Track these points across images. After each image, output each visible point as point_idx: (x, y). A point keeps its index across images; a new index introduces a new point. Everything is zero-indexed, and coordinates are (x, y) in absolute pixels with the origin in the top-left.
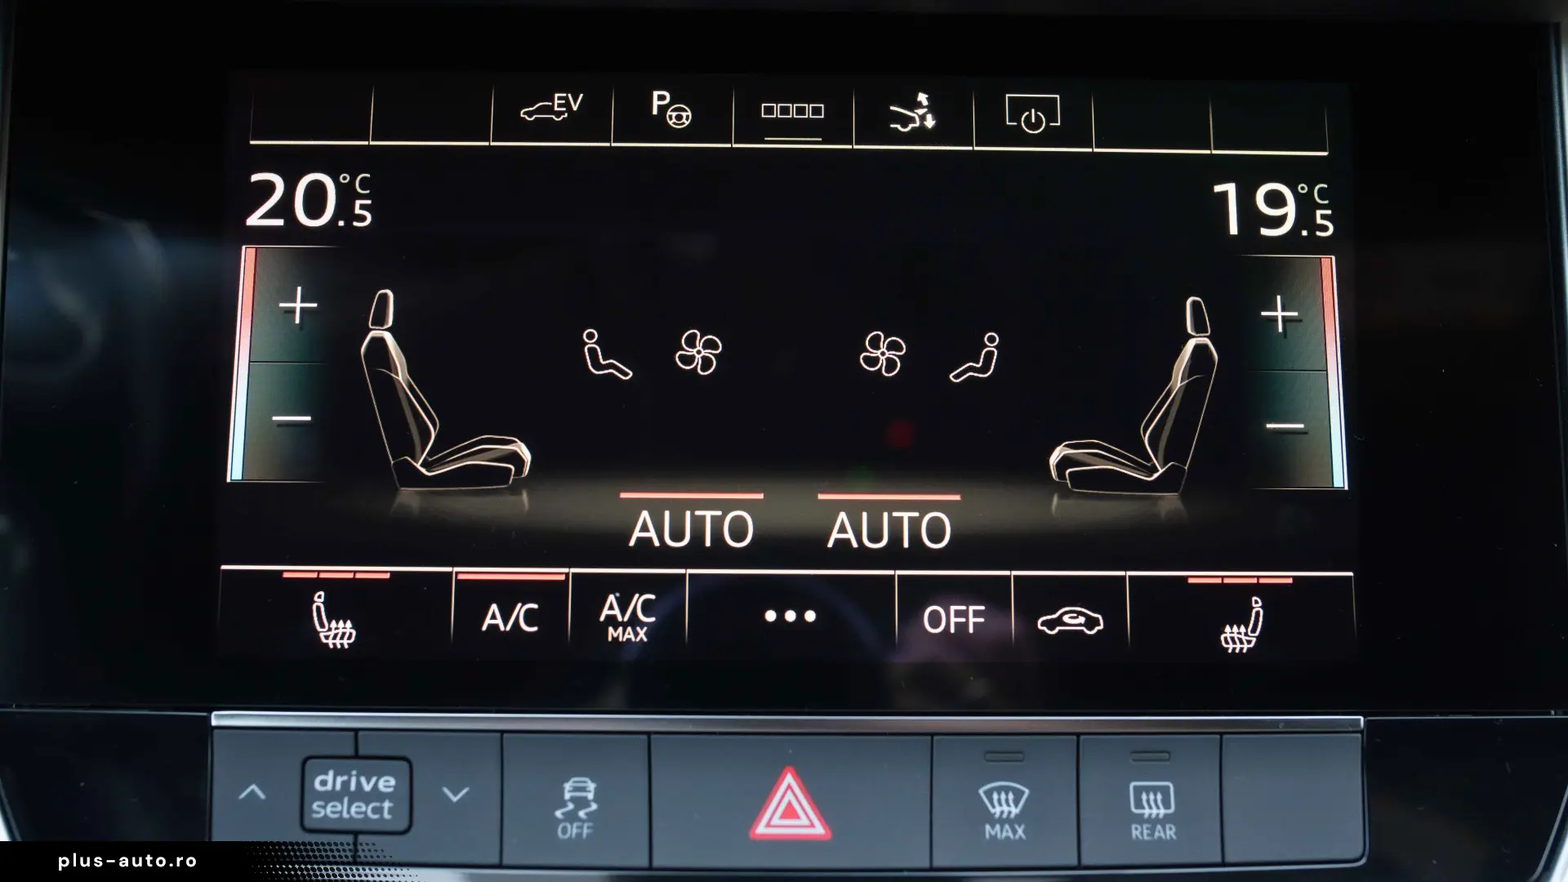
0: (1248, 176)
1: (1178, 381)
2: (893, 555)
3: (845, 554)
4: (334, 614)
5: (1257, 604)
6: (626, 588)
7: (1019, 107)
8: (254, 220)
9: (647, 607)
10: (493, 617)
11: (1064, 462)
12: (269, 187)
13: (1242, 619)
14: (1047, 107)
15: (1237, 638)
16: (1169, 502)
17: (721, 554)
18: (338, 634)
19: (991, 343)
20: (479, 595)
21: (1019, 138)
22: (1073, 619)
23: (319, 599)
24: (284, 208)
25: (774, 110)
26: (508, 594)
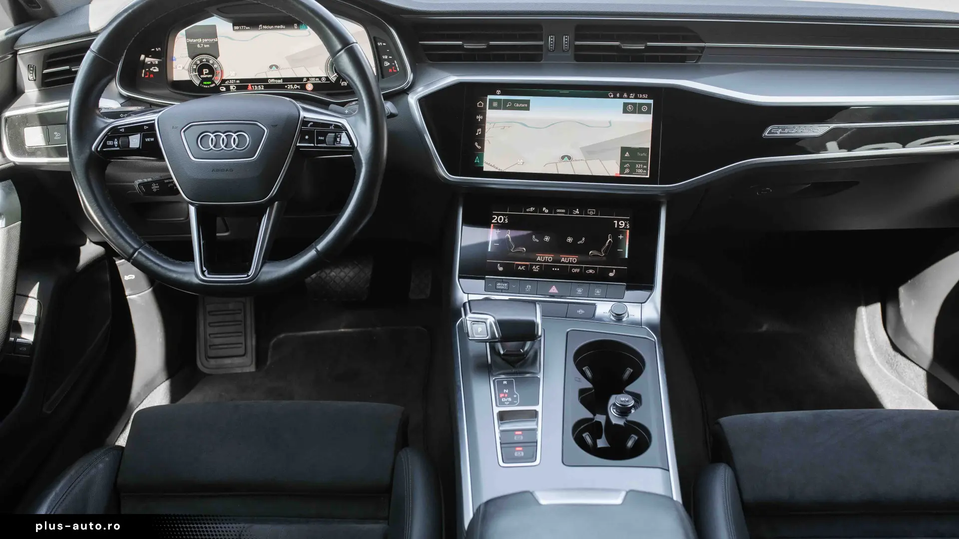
0: (619, 220)
1: (607, 244)
2: (569, 263)
3: (563, 262)
4: (501, 266)
5: (614, 271)
6: (536, 265)
7: (589, 211)
8: (493, 221)
9: (538, 267)
10: (520, 268)
11: (592, 253)
12: (495, 218)
13: (612, 272)
14: (593, 211)
15: (611, 274)
16: (604, 258)
17: (548, 262)
18: (501, 269)
19: (584, 239)
20: (518, 265)
21: (589, 215)
22: (591, 271)
23: (499, 265)
24: (497, 220)
25: (559, 211)
26: (521, 265)
